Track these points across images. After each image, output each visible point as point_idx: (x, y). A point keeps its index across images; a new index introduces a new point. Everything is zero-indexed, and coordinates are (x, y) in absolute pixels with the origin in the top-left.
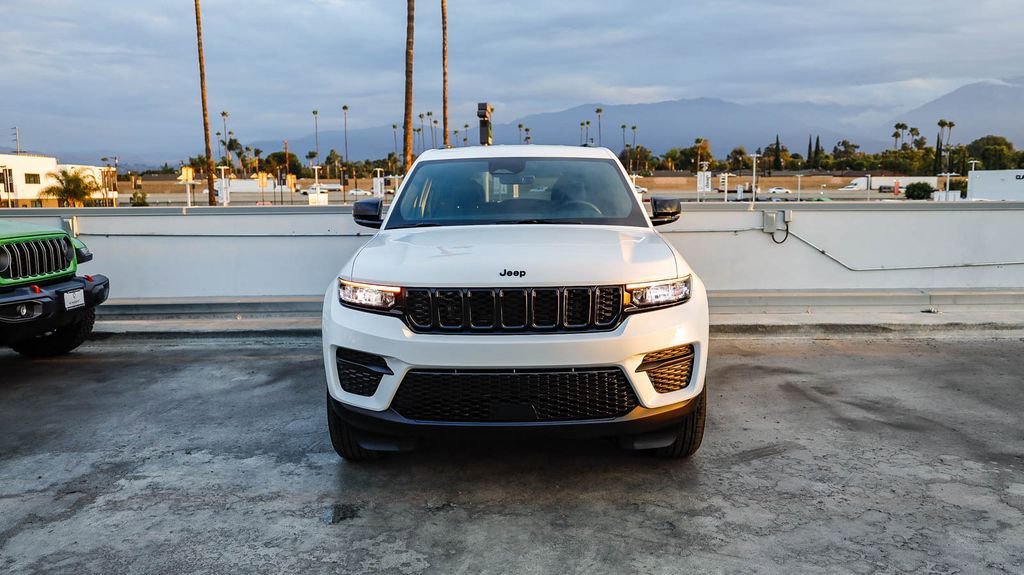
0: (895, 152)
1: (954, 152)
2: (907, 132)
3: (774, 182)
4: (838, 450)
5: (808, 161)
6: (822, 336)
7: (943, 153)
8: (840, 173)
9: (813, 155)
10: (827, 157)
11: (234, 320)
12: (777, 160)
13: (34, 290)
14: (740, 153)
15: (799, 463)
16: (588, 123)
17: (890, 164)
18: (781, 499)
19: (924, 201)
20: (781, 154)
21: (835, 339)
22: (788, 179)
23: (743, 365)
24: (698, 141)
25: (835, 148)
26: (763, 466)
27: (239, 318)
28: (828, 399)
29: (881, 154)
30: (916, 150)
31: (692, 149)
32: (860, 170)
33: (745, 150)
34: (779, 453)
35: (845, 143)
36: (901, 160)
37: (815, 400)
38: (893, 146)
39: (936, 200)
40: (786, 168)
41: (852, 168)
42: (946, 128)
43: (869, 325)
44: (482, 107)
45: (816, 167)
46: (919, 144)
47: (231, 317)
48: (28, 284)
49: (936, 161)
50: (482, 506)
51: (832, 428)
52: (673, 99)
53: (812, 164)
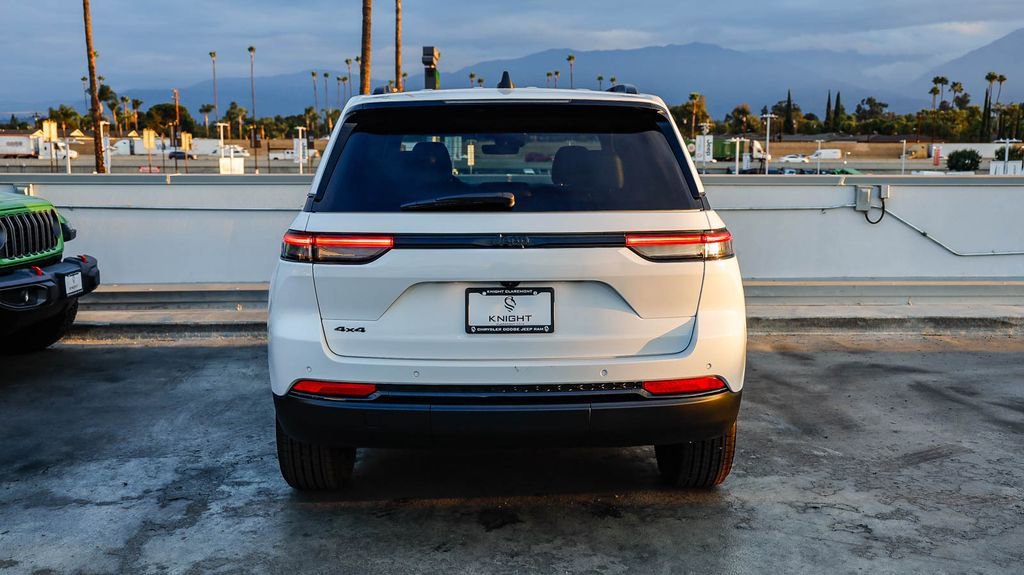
0: (934, 113)
1: (1005, 113)
2: (947, 87)
3: (787, 148)
4: (1011, 454)
5: (826, 123)
6: (932, 331)
7: (992, 114)
8: (865, 137)
9: (832, 116)
10: (849, 118)
11: (234, 311)
12: (789, 122)
13: (37, 273)
14: (743, 112)
15: (973, 466)
16: (557, 73)
17: (929, 128)
18: (972, 503)
19: (971, 174)
20: (794, 114)
21: (947, 336)
22: (803, 144)
23: (855, 363)
24: (693, 97)
25: (859, 106)
26: (935, 469)
27: (240, 308)
28: (974, 400)
29: (915, 115)
30: (958, 110)
31: (684, 107)
32: (889, 134)
33: (749, 108)
34: (947, 456)
35: (870, 101)
36: (941, 122)
37: (958, 401)
38: (930, 104)
39: (992, 173)
40: (799, 131)
41: (880, 132)
42: (996, 83)
43: (986, 319)
44: (428, 52)
45: (834, 131)
46: (962, 102)
47: (229, 307)
49: (983, 123)
50: (650, 510)
51: (993, 430)
52: (659, 44)
53: (831, 125)
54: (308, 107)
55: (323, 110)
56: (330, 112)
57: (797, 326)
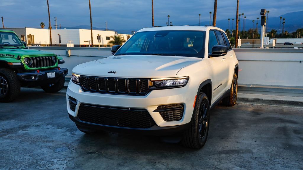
13: (37, 72)
48: (36, 70)
54: (227, 29)
55: (230, 30)
56: (233, 30)
57: (274, 103)
